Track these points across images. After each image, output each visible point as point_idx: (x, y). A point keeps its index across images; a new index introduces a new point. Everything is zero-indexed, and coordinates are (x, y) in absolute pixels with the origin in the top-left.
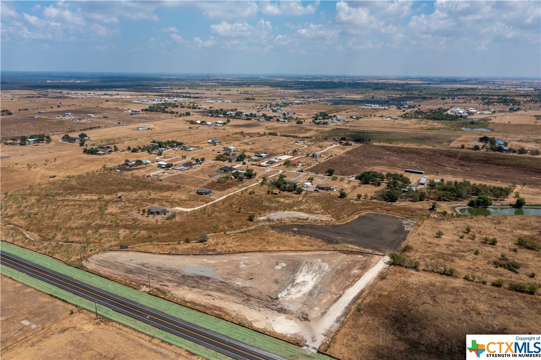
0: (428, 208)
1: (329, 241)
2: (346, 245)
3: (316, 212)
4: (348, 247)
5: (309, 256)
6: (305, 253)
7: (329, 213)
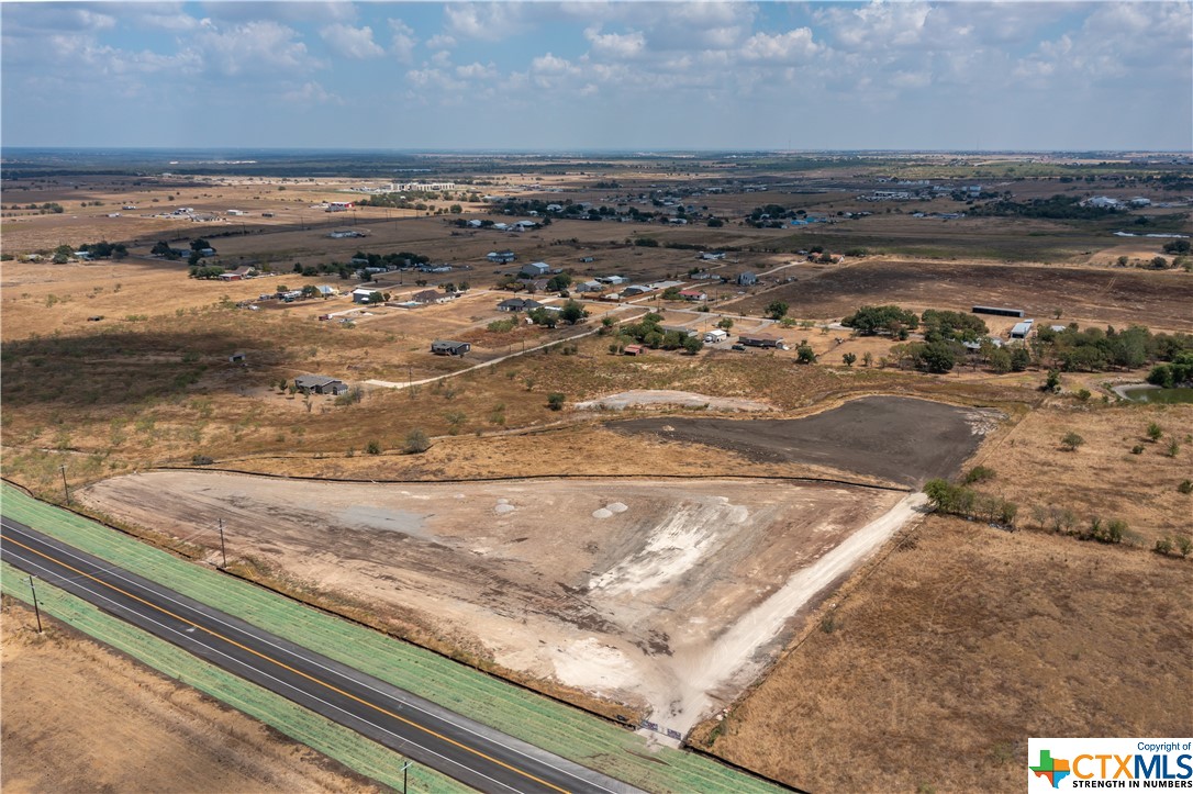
0: (1037, 385)
1: (758, 456)
2: (804, 465)
3: (730, 392)
4: (809, 470)
5: (698, 489)
6: (686, 483)
7: (765, 395)
